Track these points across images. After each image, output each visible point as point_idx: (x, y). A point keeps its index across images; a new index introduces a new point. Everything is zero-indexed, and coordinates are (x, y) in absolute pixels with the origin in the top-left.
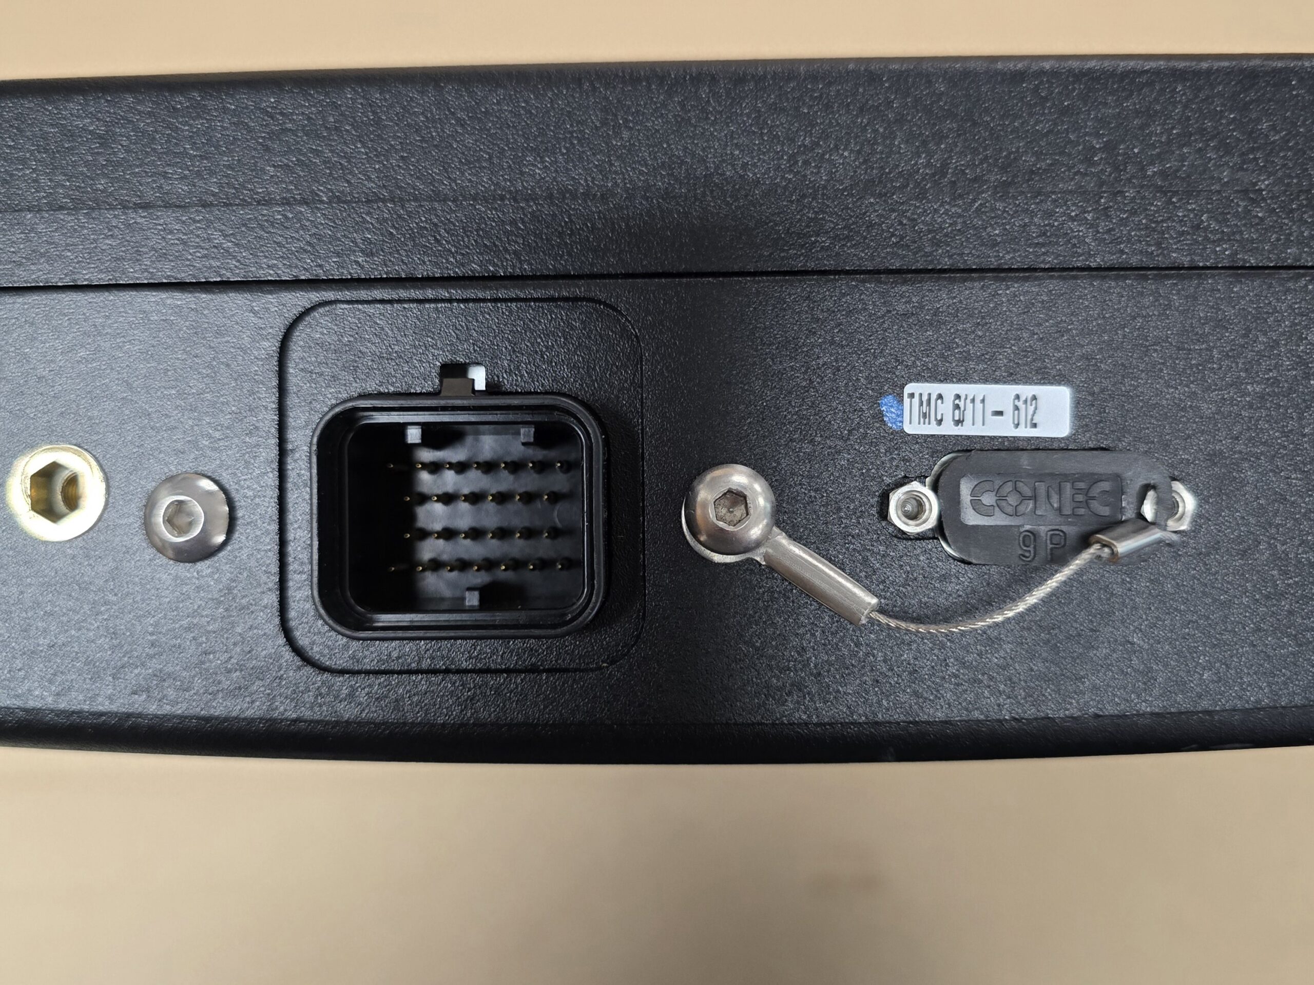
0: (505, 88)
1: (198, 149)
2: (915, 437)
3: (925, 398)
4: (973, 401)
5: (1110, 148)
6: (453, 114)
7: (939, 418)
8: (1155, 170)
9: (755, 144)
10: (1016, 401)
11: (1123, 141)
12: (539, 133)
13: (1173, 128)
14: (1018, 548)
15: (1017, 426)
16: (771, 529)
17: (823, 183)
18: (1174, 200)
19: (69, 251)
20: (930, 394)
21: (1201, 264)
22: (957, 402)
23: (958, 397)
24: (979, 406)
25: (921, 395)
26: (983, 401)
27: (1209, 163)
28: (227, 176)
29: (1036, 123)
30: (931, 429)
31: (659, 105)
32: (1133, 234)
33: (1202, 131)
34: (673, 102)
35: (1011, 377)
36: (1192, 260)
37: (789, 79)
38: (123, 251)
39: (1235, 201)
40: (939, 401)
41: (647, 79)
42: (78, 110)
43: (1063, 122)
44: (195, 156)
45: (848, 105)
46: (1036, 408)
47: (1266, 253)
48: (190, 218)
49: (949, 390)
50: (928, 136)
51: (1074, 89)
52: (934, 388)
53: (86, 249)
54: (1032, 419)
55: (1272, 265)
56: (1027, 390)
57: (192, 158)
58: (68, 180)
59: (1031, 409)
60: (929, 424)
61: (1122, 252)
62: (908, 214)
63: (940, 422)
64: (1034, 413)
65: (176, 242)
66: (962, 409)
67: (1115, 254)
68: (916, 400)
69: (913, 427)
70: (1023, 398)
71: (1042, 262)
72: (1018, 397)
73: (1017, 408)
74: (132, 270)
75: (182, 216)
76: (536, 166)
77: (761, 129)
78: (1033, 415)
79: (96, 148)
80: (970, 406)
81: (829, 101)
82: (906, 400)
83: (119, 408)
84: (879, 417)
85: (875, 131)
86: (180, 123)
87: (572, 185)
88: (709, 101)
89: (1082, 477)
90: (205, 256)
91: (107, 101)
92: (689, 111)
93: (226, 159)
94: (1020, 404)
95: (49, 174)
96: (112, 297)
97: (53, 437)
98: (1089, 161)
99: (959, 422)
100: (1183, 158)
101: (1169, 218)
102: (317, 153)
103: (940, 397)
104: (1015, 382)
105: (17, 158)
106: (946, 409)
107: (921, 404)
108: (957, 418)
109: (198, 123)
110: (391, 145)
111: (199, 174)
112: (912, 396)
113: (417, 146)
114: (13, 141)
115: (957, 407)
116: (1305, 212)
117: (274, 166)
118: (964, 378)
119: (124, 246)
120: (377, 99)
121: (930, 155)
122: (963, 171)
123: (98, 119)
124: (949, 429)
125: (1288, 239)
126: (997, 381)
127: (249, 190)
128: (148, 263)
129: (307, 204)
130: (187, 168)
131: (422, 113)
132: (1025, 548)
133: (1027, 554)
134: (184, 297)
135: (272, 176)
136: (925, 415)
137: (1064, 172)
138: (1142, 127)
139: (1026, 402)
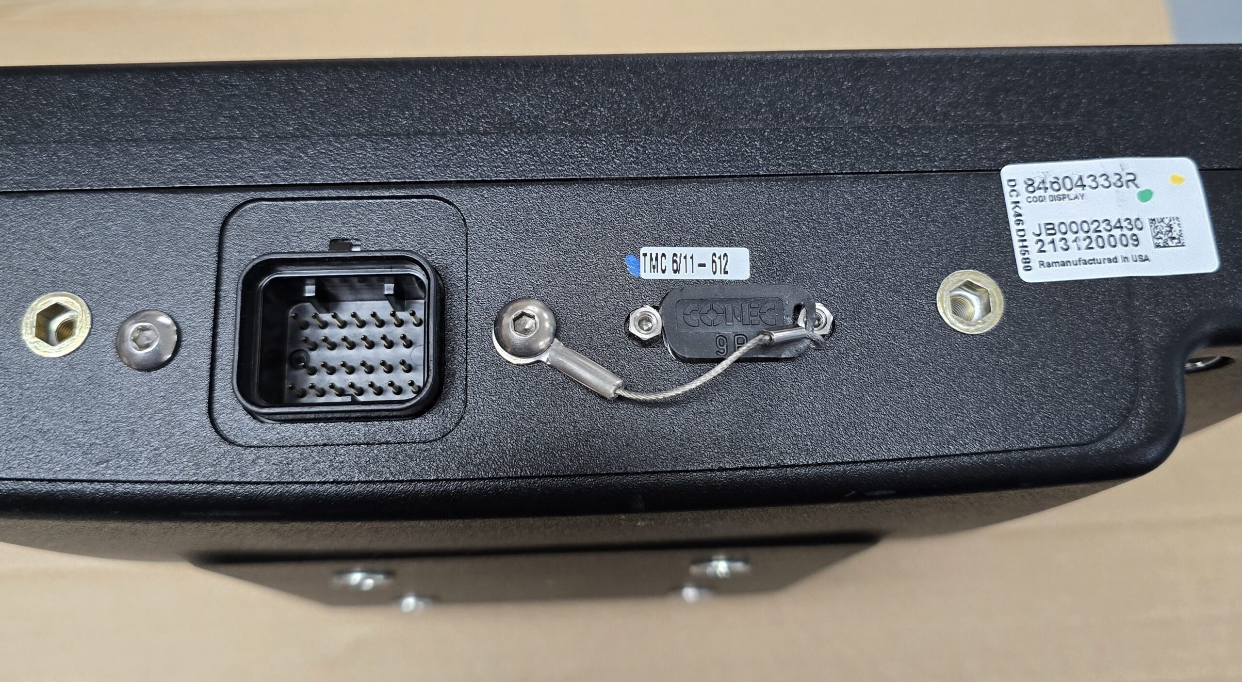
0: (381, 70)
1: (173, 106)
2: (648, 281)
3: (654, 256)
4: (685, 257)
5: (771, 104)
6: (346, 85)
7: (663, 268)
8: (801, 116)
9: (543, 104)
10: (714, 257)
11: (780, 100)
12: (403, 97)
13: (812, 92)
14: (716, 347)
15: (715, 273)
16: (553, 340)
17: (587, 127)
18: (812, 133)
19: (79, 167)
20: (657, 254)
21: (832, 172)
22: (675, 258)
23: (675, 255)
24: (689, 260)
25: (651, 254)
26: (692, 258)
27: (836, 112)
28: (192, 123)
29: (724, 90)
30: (659, 276)
31: (481, 81)
32: (786, 153)
33: (830, 94)
34: (491, 79)
35: (709, 242)
36: (826, 170)
37: (565, 66)
38: (116, 168)
39: (852, 133)
40: (663, 258)
41: (473, 65)
42: (93, 82)
43: (741, 90)
44: (171, 111)
45: (603, 80)
46: (727, 261)
47: (874, 164)
48: (164, 147)
49: (669, 251)
50: (654, 99)
51: (748, 70)
52: (660, 250)
53: (91, 166)
54: (725, 269)
55: (878, 171)
56: (720, 251)
57: (168, 111)
58: (82, 125)
59: (724, 262)
60: (657, 272)
61: (780, 165)
62: (641, 144)
63: (664, 271)
64: (726, 264)
65: (154, 162)
66: (678, 263)
67: (775, 166)
68: (648, 257)
69: (646, 274)
70: (718, 256)
71: (729, 171)
72: (714, 255)
73: (714, 261)
74: (122, 180)
75: (159, 145)
76: (399, 116)
77: (547, 95)
78: (725, 266)
79: (103, 105)
80: (683, 260)
81: (591, 78)
82: (642, 257)
83: (105, 268)
84: (624, 268)
85: (621, 96)
86: (163, 91)
87: (423, 128)
88: (513, 78)
89: (756, 300)
90: (173, 171)
91: (114, 77)
92: (501, 84)
93: (192, 112)
94: (716, 259)
95: (68, 121)
96: (106, 196)
97: (55, 287)
98: (758, 112)
99: (675, 272)
100: (819, 109)
101: (810, 144)
102: (254, 109)
103: (664, 255)
104: (713, 246)
105: (48, 112)
106: (667, 263)
107: (651, 259)
108: (675, 268)
109: (174, 91)
110: (304, 104)
111: (172, 122)
112: (645, 255)
113: (321, 104)
114: (46, 100)
115: (674, 261)
116: (897, 139)
117: (224, 117)
118: (680, 243)
119: (118, 165)
120: (295, 76)
121: (655, 109)
122: (678, 119)
123: (106, 88)
124: (670, 275)
125: (888, 156)
126: (700, 245)
127: (206, 131)
128: (134, 175)
129: (246, 139)
130: (165, 118)
131: (325, 85)
132: (720, 347)
133: (722, 351)
134: (157, 196)
135: (222, 123)
136: (654, 267)
137: (742, 119)
138: (791, 92)
139: (720, 258)
